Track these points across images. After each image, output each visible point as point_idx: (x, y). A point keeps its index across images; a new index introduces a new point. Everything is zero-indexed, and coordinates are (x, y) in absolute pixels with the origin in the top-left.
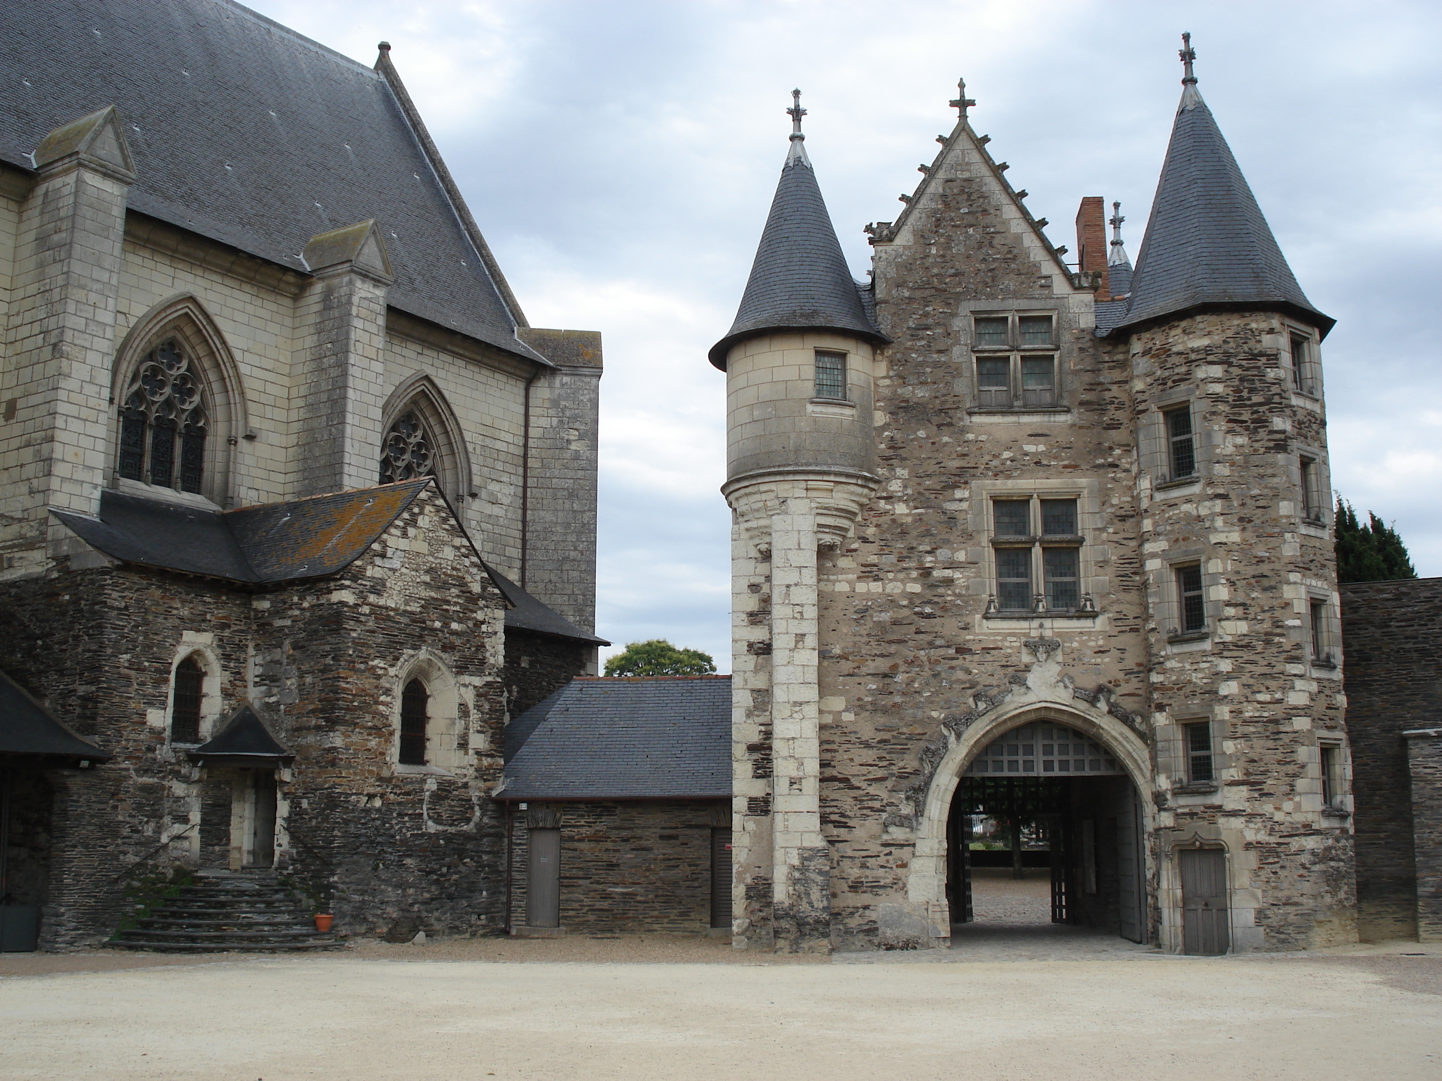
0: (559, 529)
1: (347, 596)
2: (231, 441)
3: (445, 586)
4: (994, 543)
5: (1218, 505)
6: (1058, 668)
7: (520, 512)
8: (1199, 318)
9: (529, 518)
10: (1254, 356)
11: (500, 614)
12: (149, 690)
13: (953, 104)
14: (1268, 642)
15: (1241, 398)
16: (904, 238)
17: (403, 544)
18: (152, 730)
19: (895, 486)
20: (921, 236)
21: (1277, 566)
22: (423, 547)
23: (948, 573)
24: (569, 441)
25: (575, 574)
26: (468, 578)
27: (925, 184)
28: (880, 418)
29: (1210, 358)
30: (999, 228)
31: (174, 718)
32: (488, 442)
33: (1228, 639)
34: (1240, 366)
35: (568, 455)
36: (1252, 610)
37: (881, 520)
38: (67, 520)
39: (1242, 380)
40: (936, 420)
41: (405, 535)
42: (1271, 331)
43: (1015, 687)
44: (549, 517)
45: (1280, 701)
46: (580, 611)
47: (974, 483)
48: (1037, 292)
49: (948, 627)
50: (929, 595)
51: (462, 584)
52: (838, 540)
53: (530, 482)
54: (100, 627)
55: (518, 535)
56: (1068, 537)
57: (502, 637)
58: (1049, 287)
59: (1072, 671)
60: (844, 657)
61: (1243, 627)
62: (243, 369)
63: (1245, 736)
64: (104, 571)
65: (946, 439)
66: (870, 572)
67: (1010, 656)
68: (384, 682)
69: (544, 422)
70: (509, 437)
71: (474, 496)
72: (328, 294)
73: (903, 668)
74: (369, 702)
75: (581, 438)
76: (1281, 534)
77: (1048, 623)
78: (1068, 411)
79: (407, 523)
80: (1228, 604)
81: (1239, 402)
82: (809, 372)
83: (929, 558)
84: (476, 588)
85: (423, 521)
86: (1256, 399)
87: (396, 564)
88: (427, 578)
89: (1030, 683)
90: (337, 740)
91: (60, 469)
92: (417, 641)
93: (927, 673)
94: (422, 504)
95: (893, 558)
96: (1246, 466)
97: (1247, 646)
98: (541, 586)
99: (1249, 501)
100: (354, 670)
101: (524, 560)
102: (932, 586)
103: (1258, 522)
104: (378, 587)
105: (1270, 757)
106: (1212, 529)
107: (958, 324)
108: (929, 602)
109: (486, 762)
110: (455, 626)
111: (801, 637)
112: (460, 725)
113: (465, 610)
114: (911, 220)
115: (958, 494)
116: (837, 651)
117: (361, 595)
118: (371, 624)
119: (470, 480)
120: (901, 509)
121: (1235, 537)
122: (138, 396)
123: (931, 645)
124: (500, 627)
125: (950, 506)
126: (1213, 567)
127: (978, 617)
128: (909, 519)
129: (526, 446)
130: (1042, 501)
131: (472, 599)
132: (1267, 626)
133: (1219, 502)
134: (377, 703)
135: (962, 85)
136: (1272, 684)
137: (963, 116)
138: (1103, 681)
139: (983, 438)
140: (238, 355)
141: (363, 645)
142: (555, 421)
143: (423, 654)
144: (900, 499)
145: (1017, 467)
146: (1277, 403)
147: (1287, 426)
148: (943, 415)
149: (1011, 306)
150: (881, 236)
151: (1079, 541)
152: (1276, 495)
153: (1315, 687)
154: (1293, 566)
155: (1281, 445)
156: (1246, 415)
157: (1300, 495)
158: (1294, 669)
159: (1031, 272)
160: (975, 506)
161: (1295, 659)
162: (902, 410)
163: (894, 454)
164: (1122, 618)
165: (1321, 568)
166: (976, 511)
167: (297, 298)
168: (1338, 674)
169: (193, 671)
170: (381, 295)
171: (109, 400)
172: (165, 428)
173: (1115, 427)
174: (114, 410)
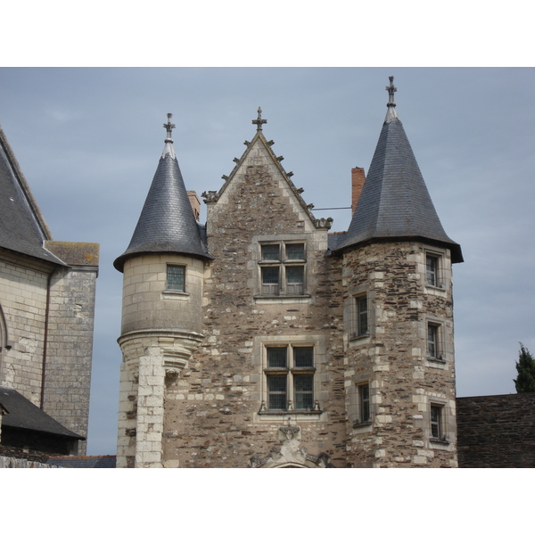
0: (67, 368)
4: (266, 372)
5: (378, 350)
6: (298, 443)
7: (42, 357)
8: (373, 246)
9: (47, 361)
10: (402, 267)
13: (254, 122)
14: (403, 428)
15: (393, 290)
16: (223, 200)
19: (212, 340)
20: (233, 199)
21: (410, 384)
23: (239, 389)
24: (75, 313)
25: (76, 396)
27: (236, 169)
28: (206, 301)
29: (377, 268)
30: (277, 194)
32: (20, 313)
33: (381, 425)
34: (393, 272)
35: (74, 321)
36: (394, 409)
37: (203, 359)
39: (394, 280)
40: (236, 302)
42: (412, 252)
43: (274, 454)
44: (60, 360)
45: (409, 461)
46: (78, 420)
47: (256, 338)
48: (296, 230)
49: (238, 419)
50: (228, 401)
52: (178, 370)
53: (49, 339)
55: (40, 372)
56: (308, 368)
58: (302, 227)
59: (307, 445)
60: (179, 437)
61: (389, 419)
65: (241, 313)
66: (196, 388)
67: (272, 436)
69: (59, 300)
70: (36, 311)
71: (9, 348)
73: (212, 443)
75: (83, 310)
76: (412, 367)
77: (293, 418)
78: (310, 297)
80: (381, 406)
81: (392, 292)
82: (163, 276)
83: (229, 380)
86: (401, 291)
89: (282, 452)
93: (225, 446)
95: (209, 380)
96: (393, 329)
97: (391, 429)
98: (54, 404)
99: (395, 348)
101: (43, 388)
102: (231, 396)
103: (399, 359)
106: (374, 364)
107: (251, 248)
108: (228, 405)
111: (151, 425)
114: (228, 190)
115: (247, 344)
116: (176, 433)
119: (6, 337)
120: (215, 352)
121: (386, 368)
123: (229, 430)
125: (242, 351)
126: (376, 384)
127: (255, 413)
128: (219, 358)
129: (47, 316)
130: (294, 348)
132: (402, 418)
135: (259, 112)
136: (405, 451)
137: (259, 130)
138: (324, 451)
139: (262, 312)
142: (67, 300)
144: (215, 347)
145: (280, 328)
146: (413, 293)
147: (420, 306)
148: (241, 300)
149: (281, 238)
150: (211, 199)
151: (314, 370)
152: (411, 345)
153: (432, 454)
154: (419, 384)
155: (415, 316)
156: (395, 300)
157: (426, 343)
158: (417, 443)
159: (293, 219)
160: (256, 350)
161: (418, 438)
162: (218, 297)
163: (213, 321)
164: (335, 414)
165: (441, 386)
166: (257, 354)
168: (452, 447)
173: (335, 306)
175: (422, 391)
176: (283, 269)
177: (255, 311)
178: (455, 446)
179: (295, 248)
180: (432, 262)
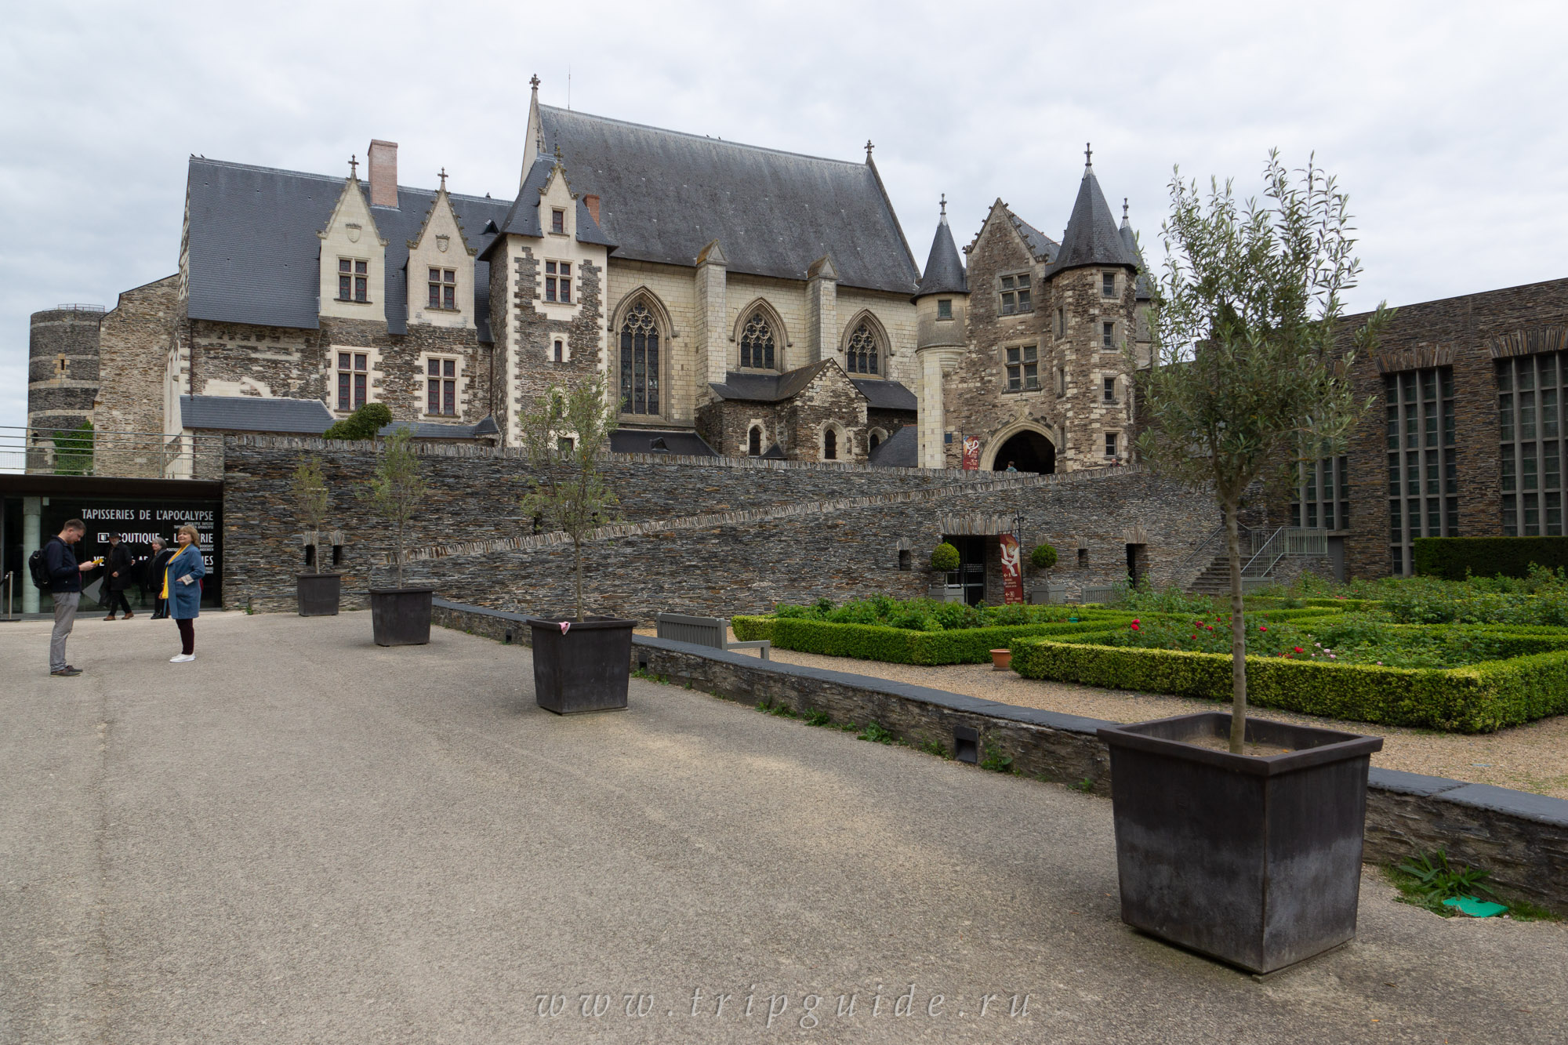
1: (798, 403)
2: (783, 348)
3: (840, 396)
4: (1006, 366)
5: (1068, 346)
6: (1028, 410)
8: (1066, 272)
10: (1084, 285)
11: (866, 404)
12: (740, 438)
14: (1084, 396)
16: (976, 250)
17: (821, 383)
18: (742, 451)
19: (972, 347)
20: (982, 249)
21: (1088, 366)
22: (829, 383)
23: (990, 378)
26: (849, 392)
27: (984, 227)
28: (967, 322)
29: (1068, 289)
30: (1011, 240)
31: (750, 446)
32: (899, 332)
33: (1070, 396)
34: (1079, 290)
36: (1079, 384)
37: (967, 360)
38: (713, 386)
39: (1079, 295)
40: (986, 320)
41: (821, 379)
42: (1091, 274)
45: (1087, 417)
47: (999, 343)
48: (1024, 265)
49: (990, 398)
50: (983, 386)
51: (847, 395)
52: (950, 370)
54: (721, 420)
56: (1034, 360)
57: (866, 413)
58: (1028, 262)
59: (1032, 412)
60: (954, 411)
61: (1075, 391)
62: (785, 320)
63: (1074, 431)
64: (721, 402)
65: (989, 327)
66: (963, 380)
67: (1011, 407)
68: (814, 431)
72: (814, 286)
73: (974, 414)
74: (809, 438)
76: (1091, 354)
77: (1024, 394)
78: (1034, 311)
79: (821, 375)
80: (1070, 382)
81: (1078, 304)
82: (936, 309)
83: (983, 373)
84: (853, 396)
85: (828, 374)
86: (1084, 302)
87: (818, 390)
88: (832, 394)
89: (1017, 416)
90: (797, 451)
91: (711, 369)
92: (828, 416)
93: (982, 415)
94: (828, 369)
95: (971, 374)
96: (1079, 329)
97: (1077, 398)
99: (1079, 343)
100: (803, 428)
102: (985, 383)
103: (1082, 350)
104: (811, 399)
105: (1084, 438)
106: (1067, 354)
107: (995, 282)
108: (983, 389)
109: (859, 457)
110: (844, 410)
112: (848, 445)
113: (848, 403)
114: (979, 242)
115: (994, 348)
117: (803, 402)
118: (808, 412)
119: (890, 349)
120: (974, 356)
121: (1074, 357)
122: (746, 337)
123: (984, 404)
124: (865, 409)
125: (991, 353)
126: (1067, 369)
127: (1001, 393)
128: (977, 359)
130: (1025, 348)
131: (852, 400)
132: (1084, 389)
133: (1068, 344)
134: (812, 438)
136: (1085, 411)
138: (1043, 414)
139: (1003, 325)
140: (782, 316)
141: (806, 419)
143: (831, 421)
144: (973, 352)
145: (1015, 335)
146: (1092, 303)
147: (1097, 312)
148: (989, 318)
149: (1014, 272)
150: (969, 250)
151: (1037, 361)
152: (1090, 340)
153: (1104, 411)
154: (1095, 366)
155: (1093, 319)
156: (1080, 309)
157: (1102, 338)
158: (1092, 405)
159: (1022, 257)
160: (1000, 352)
161: (1094, 402)
162: (975, 318)
163: (972, 335)
164: (1051, 390)
165: (1113, 366)
166: (1000, 353)
167: (805, 289)
168: (1121, 406)
169: (755, 432)
170: (833, 283)
171: (732, 341)
172: (758, 346)
173: (1050, 316)
174: (735, 344)
175: (1097, 370)
176: (1016, 294)
177: (998, 325)
178: (1127, 404)
179: (1024, 278)
180: (1109, 278)
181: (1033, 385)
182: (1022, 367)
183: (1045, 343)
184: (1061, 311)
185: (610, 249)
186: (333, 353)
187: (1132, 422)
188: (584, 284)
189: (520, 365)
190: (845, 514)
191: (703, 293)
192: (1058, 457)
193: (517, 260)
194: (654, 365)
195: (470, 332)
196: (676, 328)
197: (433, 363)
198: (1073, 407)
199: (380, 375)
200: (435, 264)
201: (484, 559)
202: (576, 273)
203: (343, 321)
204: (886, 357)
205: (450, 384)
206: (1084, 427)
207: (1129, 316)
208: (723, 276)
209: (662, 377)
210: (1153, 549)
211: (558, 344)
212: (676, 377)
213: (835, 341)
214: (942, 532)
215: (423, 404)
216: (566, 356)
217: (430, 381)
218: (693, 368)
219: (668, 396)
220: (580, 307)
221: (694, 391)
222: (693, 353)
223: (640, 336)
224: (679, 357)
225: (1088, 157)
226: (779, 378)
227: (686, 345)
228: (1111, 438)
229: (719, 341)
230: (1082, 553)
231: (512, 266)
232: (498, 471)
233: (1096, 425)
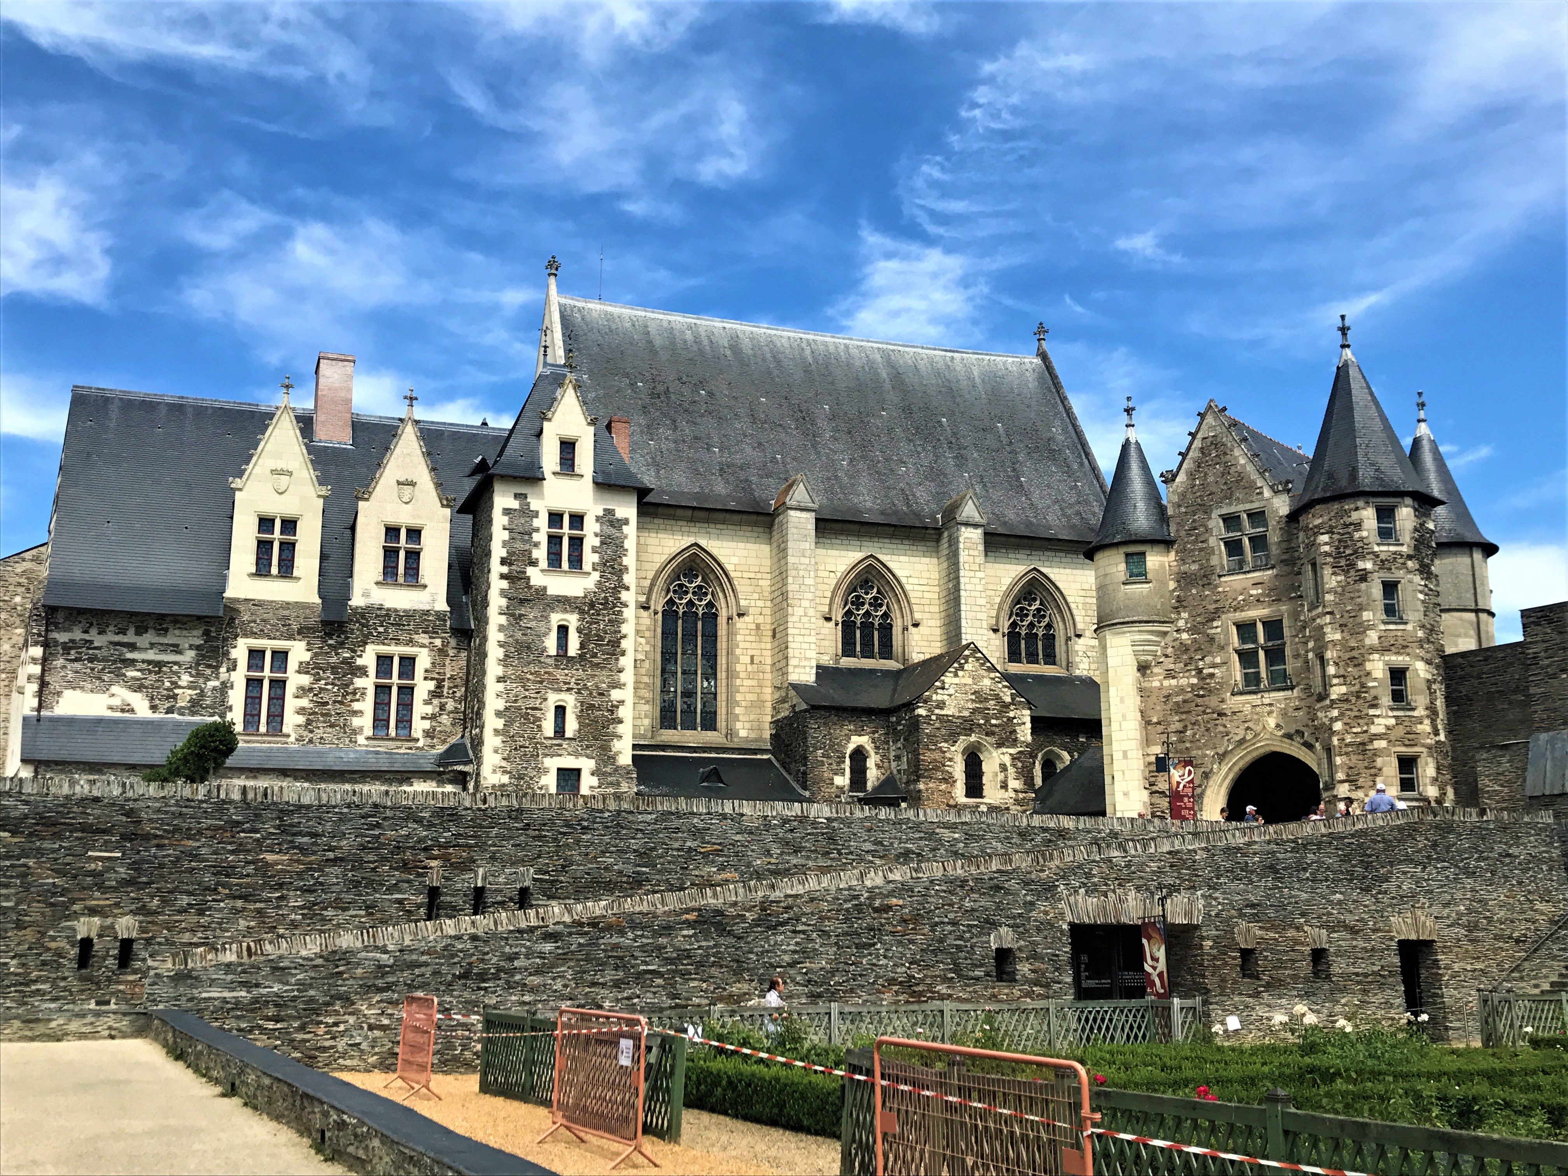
1: (922, 712)
2: (905, 629)
3: (986, 700)
4: (1236, 651)
5: (1328, 618)
6: (1274, 721)
8: (1317, 507)
10: (1346, 526)
11: (1028, 712)
12: (834, 767)
14: (1358, 697)
15: (1339, 553)
16: (1181, 478)
17: (956, 680)
18: (837, 787)
19: (1181, 623)
20: (1191, 475)
21: (1362, 651)
22: (969, 681)
23: (1211, 670)
26: (1002, 694)
27: (1191, 443)
28: (1172, 585)
29: (1323, 531)
31: (851, 779)
33: (1337, 697)
34: (1339, 533)
36: (1348, 679)
37: (1174, 644)
38: (795, 687)
39: (1340, 541)
40: (1201, 582)
41: (956, 675)
42: (1357, 509)
43: (1250, 734)
45: (1366, 732)
47: (1223, 617)
48: (1255, 498)
49: (1213, 701)
50: (1201, 684)
51: (997, 697)
52: (1150, 658)
54: (806, 738)
56: (1279, 642)
57: (1029, 725)
58: (1261, 493)
59: (1281, 721)
60: (1159, 723)
61: (1343, 689)
62: (908, 587)
63: (1346, 754)
64: (805, 711)
65: (1207, 593)
66: (1170, 674)
67: (1246, 715)
68: (948, 755)
71: (1079, 636)
72: (950, 536)
73: (1190, 727)
74: (939, 766)
76: (1364, 632)
77: (1266, 695)
78: (1274, 567)
79: (957, 669)
80: (1335, 676)
81: (1338, 555)
82: (1122, 567)
83: (1201, 663)
84: (1008, 699)
85: (968, 667)
86: (1348, 552)
87: (952, 691)
88: (973, 697)
89: (1259, 731)
90: (921, 786)
91: (792, 662)
92: (969, 731)
93: (1203, 729)
94: (966, 658)
95: (1182, 665)
96: (1343, 594)
97: (1347, 700)
99: (1345, 614)
100: (930, 750)
102: (1204, 679)
103: (1350, 626)
104: (941, 705)
105: (1361, 765)
106: (1326, 633)
107: (1211, 524)
108: (1202, 688)
109: (1021, 796)
110: (993, 722)
112: (1001, 776)
113: (1000, 712)
114: (1185, 466)
115: (1215, 624)
116: (1155, 720)
117: (929, 710)
118: (937, 725)
120: (1185, 636)
121: (1338, 636)
122: (849, 613)
123: (1204, 712)
124: (1028, 720)
125: (1211, 632)
126: (1329, 655)
127: (1230, 694)
128: (1189, 642)
130: (1264, 623)
131: (1006, 706)
132: (1357, 687)
133: (1328, 616)
134: (944, 765)
136: (1361, 721)
138: (1298, 726)
139: (1227, 589)
140: (903, 580)
141: (935, 736)
143: (973, 738)
144: (1184, 630)
145: (1247, 604)
146: (1360, 553)
147: (1369, 565)
148: (1206, 579)
149: (1242, 509)
150: (1169, 478)
151: (1284, 644)
152: (1361, 608)
153: (1393, 721)
154: (1373, 650)
155: (1364, 577)
156: (1343, 563)
157: (1380, 604)
158: (1372, 712)
159: (1251, 487)
160: (1225, 630)
161: (1374, 706)
162: (1184, 579)
164: (1308, 688)
165: (1403, 649)
166: (1227, 633)
167: (938, 541)
168: (1420, 712)
169: (859, 756)
170: (980, 531)
171: (828, 619)
172: (867, 627)
173: (1299, 573)
174: (833, 623)
175: (1376, 656)
176: (1246, 541)
177: (1220, 589)
178: (1432, 711)
179: (1257, 517)
180: (1385, 514)
181: (1281, 681)
182: (1261, 654)
183: (1295, 615)
184: (1314, 565)
185: (642, 494)
186: (240, 651)
187: (1442, 737)
188: (602, 543)
189: (505, 661)
190: (904, 889)
191: (781, 552)
192: (1325, 795)
193: (507, 512)
194: (711, 657)
195: (440, 616)
196: (743, 603)
197: (384, 661)
198: (1342, 714)
199: (306, 680)
200: (393, 520)
201: (320, 961)
202: (591, 527)
203: (259, 604)
204: (1069, 639)
205: (407, 691)
206: (1362, 748)
207: (1425, 571)
208: (811, 526)
209: (722, 675)
210: (1447, 950)
211: (563, 630)
212: (742, 675)
213: (983, 616)
214: (1069, 918)
215: (365, 722)
216: (573, 647)
217: (377, 687)
218: (769, 661)
219: (731, 702)
220: (596, 576)
221: (769, 695)
222: (769, 639)
223: (690, 615)
224: (748, 645)
225: (1344, 334)
226: (899, 673)
227: (758, 626)
228: (1407, 764)
229: (804, 619)
230: (1318, 955)
231: (499, 520)
232: (378, 825)
233: (1381, 744)
